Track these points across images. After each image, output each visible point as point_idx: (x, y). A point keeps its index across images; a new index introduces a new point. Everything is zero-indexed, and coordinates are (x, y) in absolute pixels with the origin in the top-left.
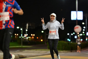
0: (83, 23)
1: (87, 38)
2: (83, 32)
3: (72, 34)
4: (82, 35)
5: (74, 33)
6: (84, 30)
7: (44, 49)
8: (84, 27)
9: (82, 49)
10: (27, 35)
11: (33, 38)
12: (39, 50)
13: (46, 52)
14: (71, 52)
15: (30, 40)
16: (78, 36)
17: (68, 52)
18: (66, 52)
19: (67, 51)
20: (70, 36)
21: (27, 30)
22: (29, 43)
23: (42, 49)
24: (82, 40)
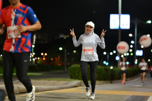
0: (131, 35)
1: (137, 60)
2: (131, 50)
3: (111, 54)
4: (128, 54)
5: (115, 52)
6: (131, 46)
7: (62, 79)
8: (132, 42)
9: (128, 79)
10: (34, 54)
11: (44, 59)
12: (53, 80)
13: (66, 84)
14: (111, 83)
15: (38, 62)
16: (122, 56)
17: (103, 84)
18: (101, 84)
19: (102, 82)
20: (108, 57)
21: (33, 46)
22: (37, 68)
23: (60, 79)
24: (128, 63)
